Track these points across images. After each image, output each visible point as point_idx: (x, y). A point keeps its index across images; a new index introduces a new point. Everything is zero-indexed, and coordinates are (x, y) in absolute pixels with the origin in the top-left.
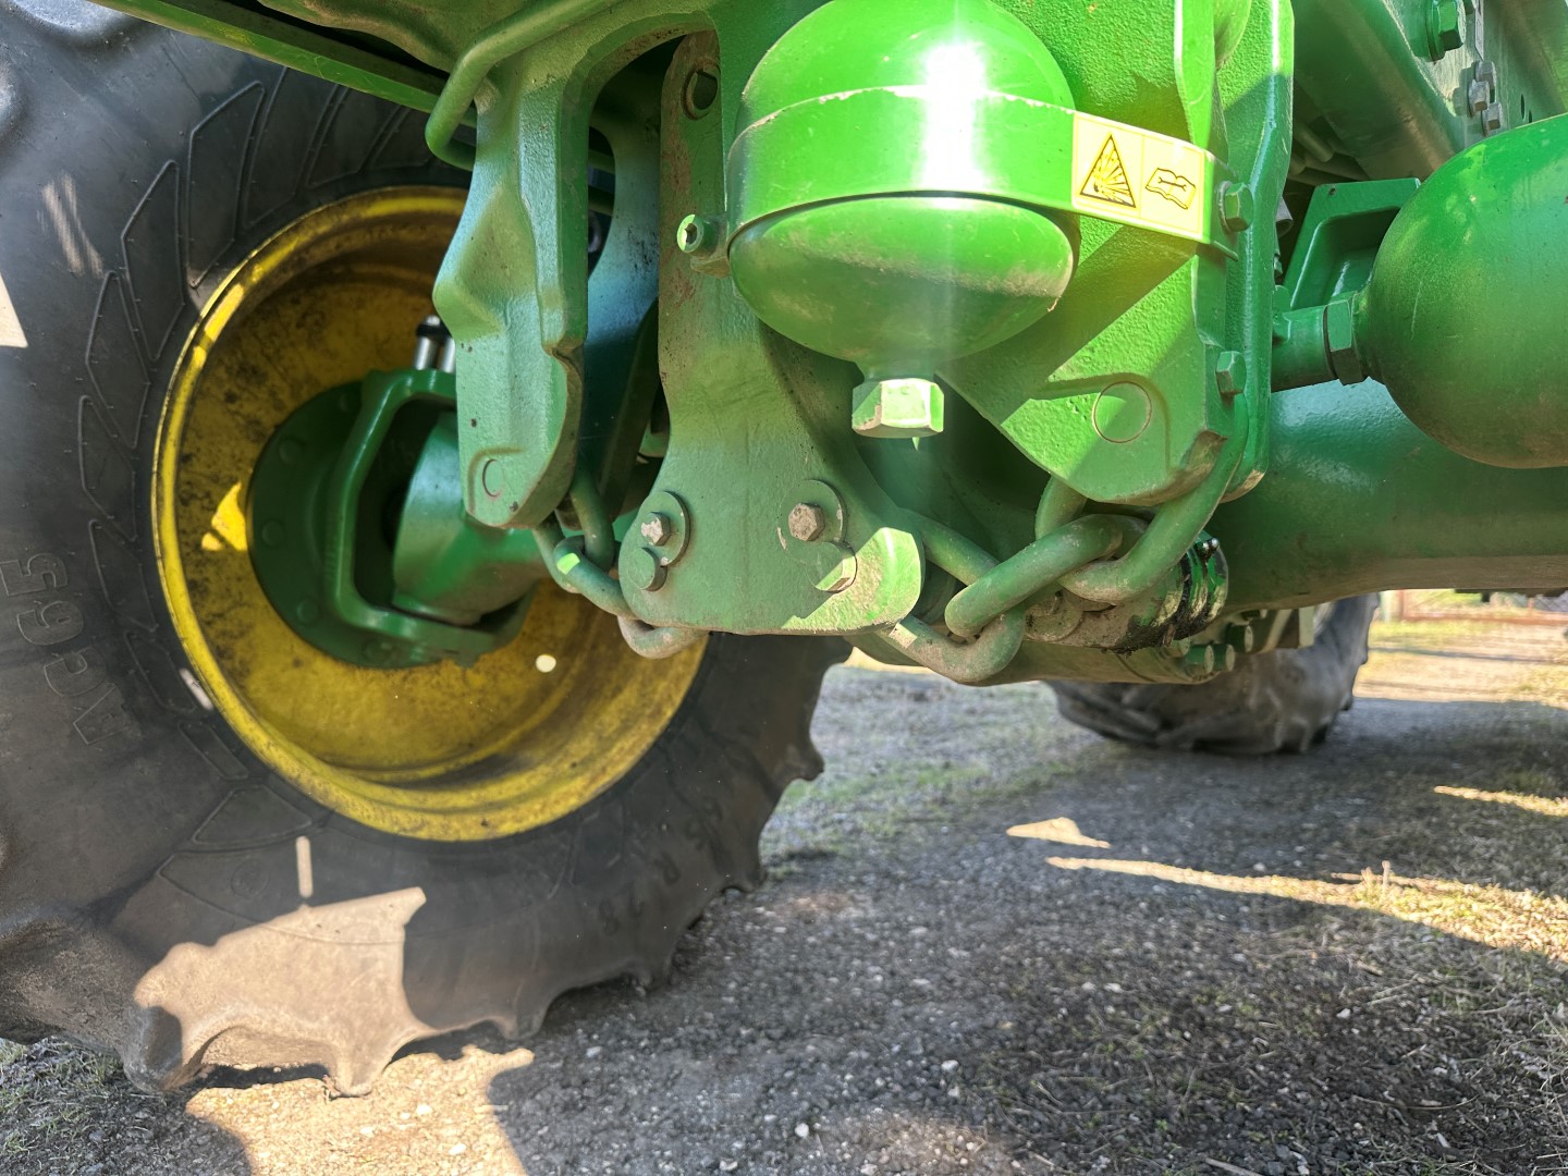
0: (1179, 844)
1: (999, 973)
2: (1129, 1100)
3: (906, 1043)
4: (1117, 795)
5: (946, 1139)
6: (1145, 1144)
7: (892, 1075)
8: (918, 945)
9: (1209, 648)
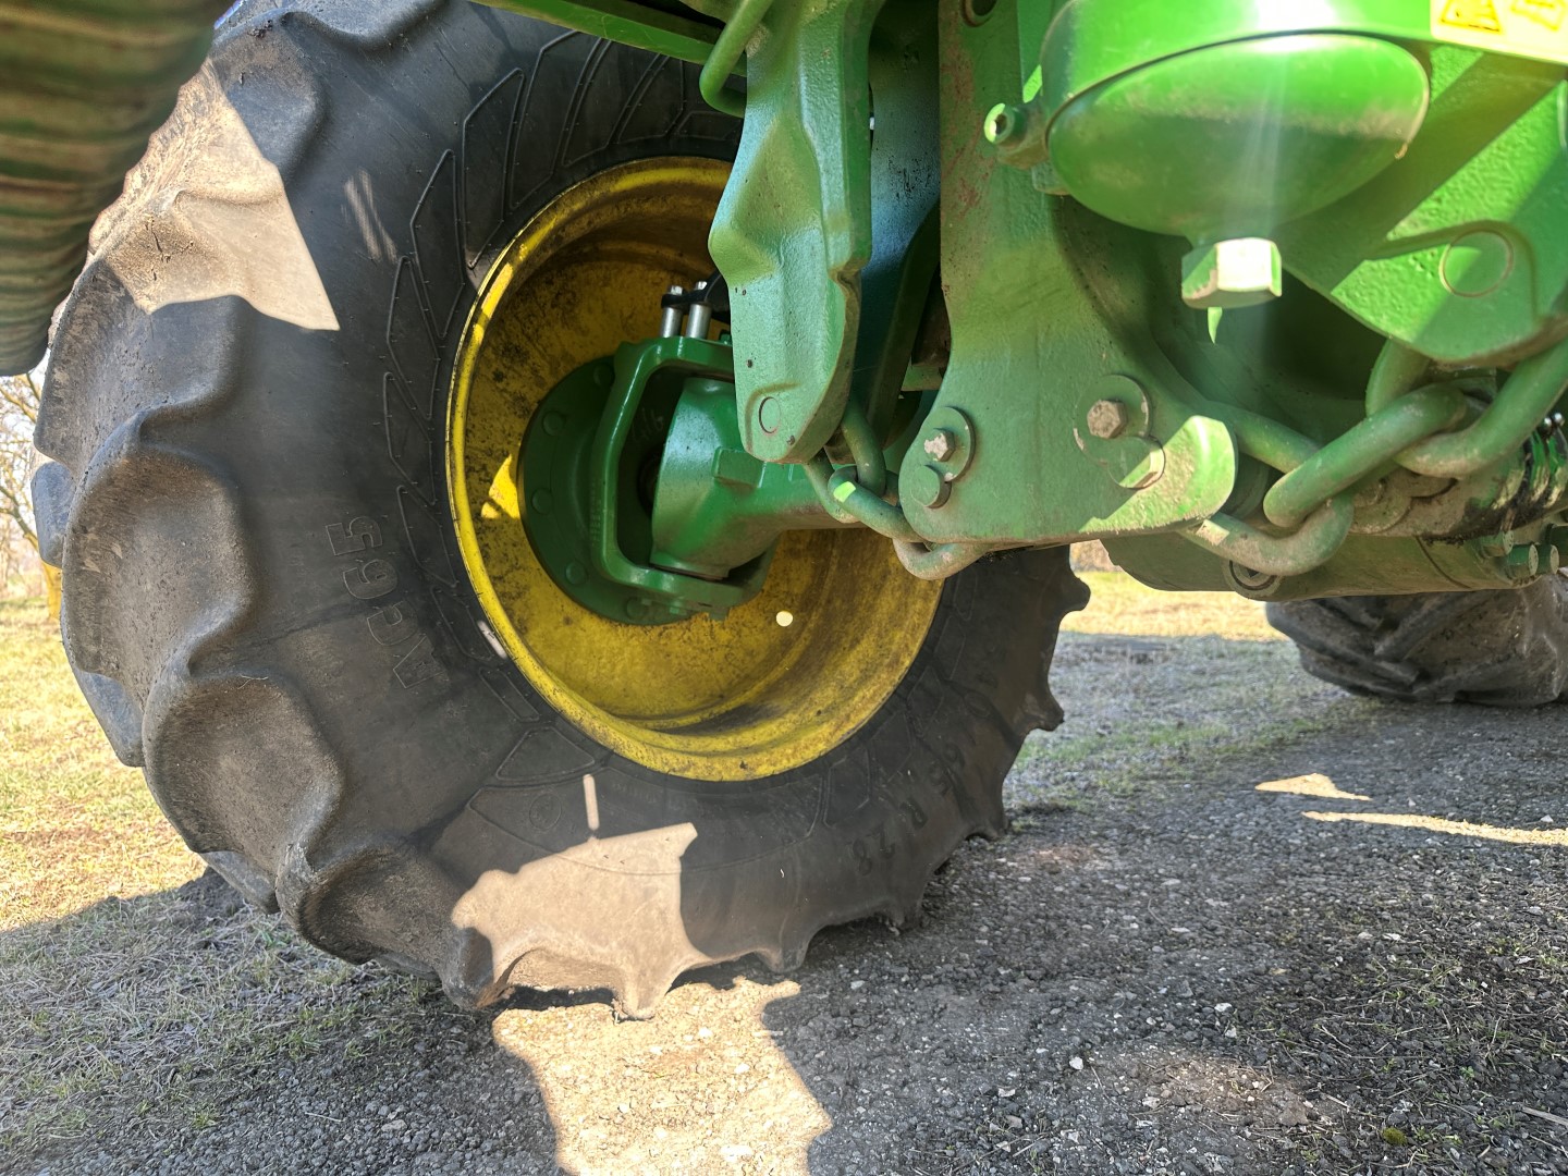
0: (1450, 797)
1: (1264, 923)
2: (1426, 1047)
3: (1173, 986)
4: (1372, 750)
5: (1228, 1077)
6: (1450, 1091)
7: (1163, 1015)
8: (1172, 896)
9: (1533, 548)
